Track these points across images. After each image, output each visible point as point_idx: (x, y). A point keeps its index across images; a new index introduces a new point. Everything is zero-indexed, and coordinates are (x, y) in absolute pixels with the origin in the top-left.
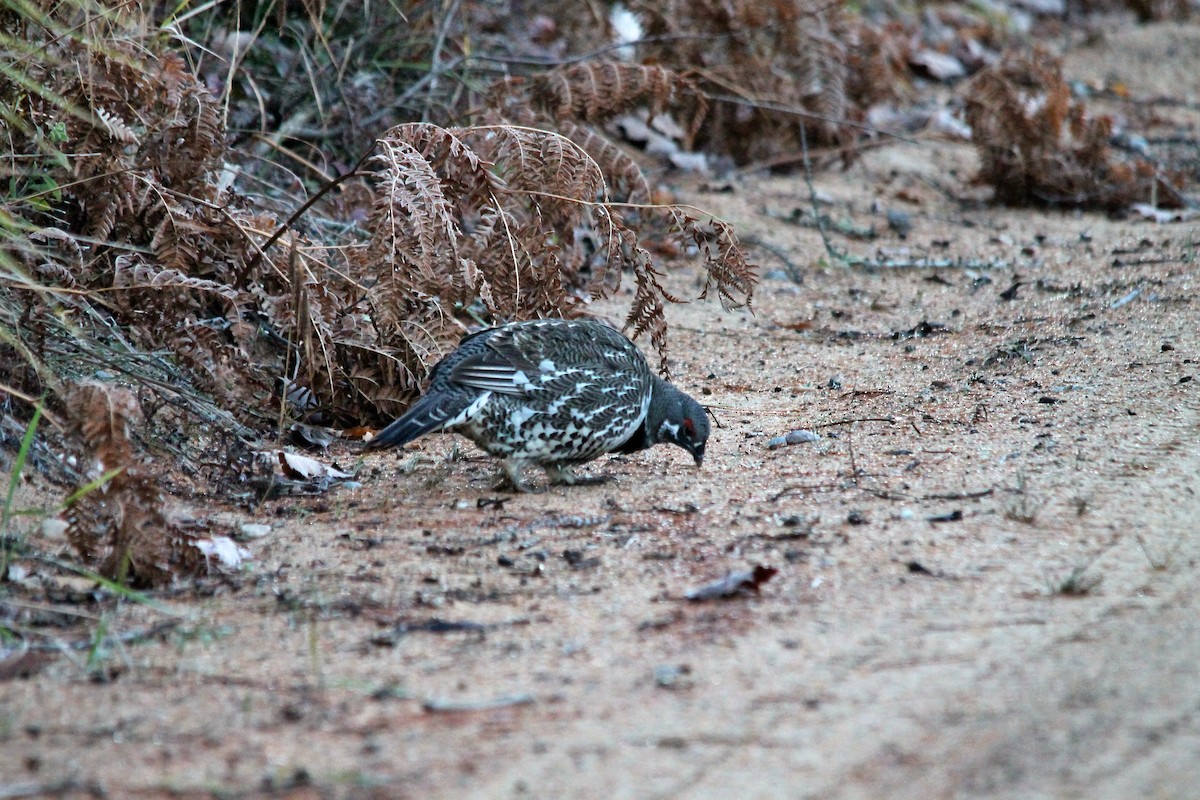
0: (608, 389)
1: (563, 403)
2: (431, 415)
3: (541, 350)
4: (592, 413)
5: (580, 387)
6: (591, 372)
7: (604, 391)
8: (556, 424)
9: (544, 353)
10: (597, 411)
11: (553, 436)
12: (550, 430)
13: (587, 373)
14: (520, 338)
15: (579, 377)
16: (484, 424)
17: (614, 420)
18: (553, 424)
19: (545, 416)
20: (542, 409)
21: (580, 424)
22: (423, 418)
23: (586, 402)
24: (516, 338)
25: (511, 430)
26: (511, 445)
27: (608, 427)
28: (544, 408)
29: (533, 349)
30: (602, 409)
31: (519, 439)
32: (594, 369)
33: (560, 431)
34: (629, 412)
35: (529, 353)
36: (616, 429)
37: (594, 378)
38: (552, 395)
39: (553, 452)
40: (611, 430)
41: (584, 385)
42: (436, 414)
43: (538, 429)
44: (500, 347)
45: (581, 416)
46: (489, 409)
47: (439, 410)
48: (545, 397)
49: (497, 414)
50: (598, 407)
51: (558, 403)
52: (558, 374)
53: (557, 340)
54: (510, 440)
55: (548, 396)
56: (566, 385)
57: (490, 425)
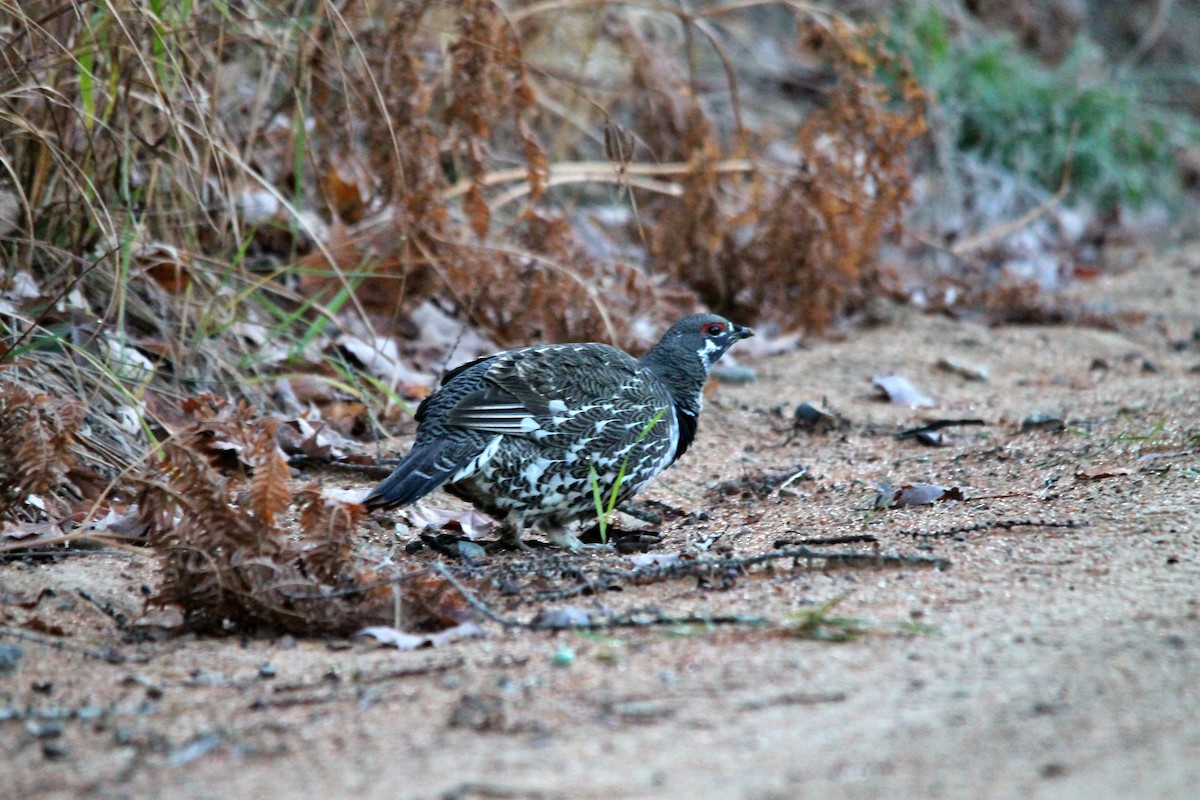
0: (633, 425)
1: (582, 447)
2: (437, 466)
3: (551, 380)
4: (616, 454)
5: (600, 426)
6: (610, 406)
7: (629, 426)
8: (576, 472)
9: (555, 383)
10: (622, 452)
11: (573, 487)
12: (569, 481)
13: (606, 407)
14: (524, 367)
15: (598, 414)
16: (495, 477)
17: (642, 461)
18: (572, 473)
19: (564, 465)
20: (559, 458)
21: (602, 471)
22: (428, 469)
23: (608, 443)
24: (520, 368)
25: (526, 484)
26: (524, 500)
27: (636, 469)
28: (562, 456)
29: (541, 379)
30: (628, 448)
31: (534, 492)
32: (613, 401)
33: (581, 481)
34: (658, 448)
35: (538, 384)
36: (644, 471)
37: (614, 412)
38: (569, 439)
39: (571, 506)
40: (639, 472)
41: (604, 422)
42: (442, 464)
43: (556, 481)
44: (504, 380)
45: (604, 461)
46: (500, 460)
47: (445, 460)
48: (561, 443)
49: (510, 464)
50: (623, 448)
51: (576, 448)
52: (573, 413)
53: (567, 365)
54: (524, 494)
55: (565, 441)
56: (582, 426)
57: (501, 479)
